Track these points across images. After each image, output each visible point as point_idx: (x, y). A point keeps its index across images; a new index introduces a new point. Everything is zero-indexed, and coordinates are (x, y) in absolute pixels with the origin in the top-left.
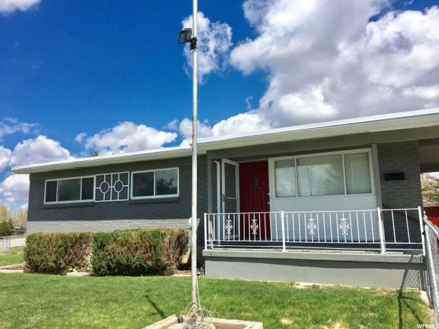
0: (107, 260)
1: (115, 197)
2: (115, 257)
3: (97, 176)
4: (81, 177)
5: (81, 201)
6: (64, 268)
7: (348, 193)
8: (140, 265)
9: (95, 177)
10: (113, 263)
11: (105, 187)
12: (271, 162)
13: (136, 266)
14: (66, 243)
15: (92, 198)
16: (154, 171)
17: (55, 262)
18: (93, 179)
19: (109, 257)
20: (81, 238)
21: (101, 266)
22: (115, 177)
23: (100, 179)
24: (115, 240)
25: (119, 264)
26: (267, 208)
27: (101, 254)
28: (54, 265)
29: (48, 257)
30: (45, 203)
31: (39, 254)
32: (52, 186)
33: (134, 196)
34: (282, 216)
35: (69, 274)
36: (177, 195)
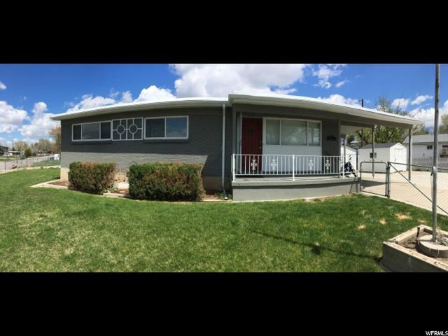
0: (146, 187)
1: (130, 137)
2: (154, 186)
3: (114, 122)
4: (100, 122)
5: (100, 140)
8: (180, 193)
9: (112, 122)
10: (152, 191)
11: (121, 130)
13: (176, 194)
14: (102, 171)
15: (110, 137)
16: (165, 117)
17: (95, 185)
18: (110, 123)
19: (148, 186)
21: (139, 192)
22: (130, 122)
23: (116, 124)
24: (153, 172)
25: (158, 191)
26: (261, 152)
27: (139, 182)
28: (94, 187)
29: (89, 181)
30: (73, 140)
31: (81, 178)
33: (147, 137)
34: (294, 158)
35: (104, 194)
36: (187, 138)
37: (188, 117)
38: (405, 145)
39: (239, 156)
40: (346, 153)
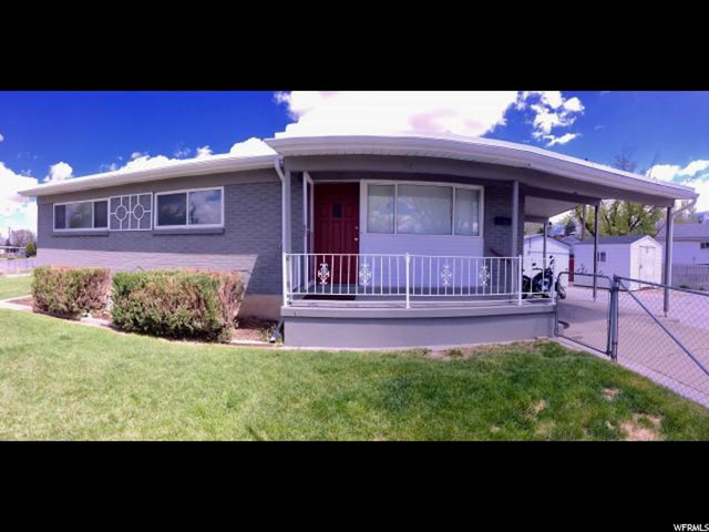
0: (133, 312)
1: (135, 225)
2: (144, 310)
3: (112, 199)
4: (93, 201)
5: (93, 229)
6: (78, 312)
7: (456, 234)
8: (183, 325)
9: (109, 200)
10: (141, 318)
11: (121, 213)
12: (364, 184)
13: (177, 327)
14: (78, 282)
15: (106, 225)
16: (188, 191)
17: (67, 305)
18: (106, 202)
19: (135, 309)
20: (95, 275)
21: (125, 319)
22: (134, 199)
23: (115, 203)
24: (143, 286)
25: (149, 319)
26: (355, 248)
27: (125, 302)
28: (65, 308)
29: (59, 297)
30: (54, 230)
31: (48, 292)
32: (60, 210)
33: (160, 224)
34: (408, 260)
35: (83, 319)
36: (221, 225)
37: (222, 188)
38: (658, 240)
39: (302, 257)
40: (547, 250)
